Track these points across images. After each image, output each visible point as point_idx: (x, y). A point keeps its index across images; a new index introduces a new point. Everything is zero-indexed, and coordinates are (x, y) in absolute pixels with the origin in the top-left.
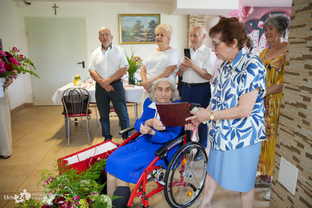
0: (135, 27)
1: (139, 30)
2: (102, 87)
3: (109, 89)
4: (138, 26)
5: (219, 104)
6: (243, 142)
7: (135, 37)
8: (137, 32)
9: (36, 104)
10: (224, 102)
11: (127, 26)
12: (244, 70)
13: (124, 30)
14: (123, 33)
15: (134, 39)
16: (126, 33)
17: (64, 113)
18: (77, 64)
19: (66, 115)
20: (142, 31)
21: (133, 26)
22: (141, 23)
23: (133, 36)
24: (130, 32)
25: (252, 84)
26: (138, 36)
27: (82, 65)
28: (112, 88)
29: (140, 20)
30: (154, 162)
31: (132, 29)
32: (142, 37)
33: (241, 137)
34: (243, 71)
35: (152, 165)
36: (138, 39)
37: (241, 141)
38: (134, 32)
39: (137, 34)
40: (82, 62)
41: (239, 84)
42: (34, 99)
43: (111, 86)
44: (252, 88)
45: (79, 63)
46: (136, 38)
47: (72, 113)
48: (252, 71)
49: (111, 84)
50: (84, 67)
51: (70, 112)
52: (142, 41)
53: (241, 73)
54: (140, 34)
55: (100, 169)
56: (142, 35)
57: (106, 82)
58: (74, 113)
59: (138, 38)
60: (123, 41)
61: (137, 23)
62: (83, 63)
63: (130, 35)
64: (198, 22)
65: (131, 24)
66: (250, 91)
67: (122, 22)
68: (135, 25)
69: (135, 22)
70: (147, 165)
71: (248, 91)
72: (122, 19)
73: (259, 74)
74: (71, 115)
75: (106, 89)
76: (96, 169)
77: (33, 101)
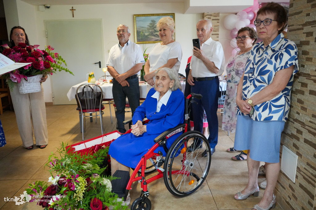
0: (150, 27)
1: (154, 30)
2: (118, 82)
3: (124, 84)
4: (153, 26)
5: (251, 79)
6: (273, 116)
7: (150, 36)
8: (151, 32)
9: (55, 103)
10: (256, 77)
11: (142, 26)
12: (282, 49)
13: (138, 30)
14: (138, 32)
15: (149, 39)
16: (141, 33)
17: (78, 109)
18: (93, 64)
19: (80, 110)
20: (157, 31)
21: (148, 26)
22: (155, 22)
23: (148, 35)
24: (144, 32)
25: (287, 63)
26: (153, 36)
27: (98, 65)
28: (128, 83)
29: (154, 20)
30: (153, 149)
31: (146, 29)
32: (157, 37)
33: (272, 111)
34: (281, 51)
35: (151, 151)
36: (152, 39)
37: (271, 115)
38: (149, 31)
39: (152, 34)
40: (98, 62)
41: (276, 62)
42: (53, 99)
43: (126, 81)
44: (287, 66)
45: (95, 63)
46: (150, 38)
47: (86, 109)
48: (289, 51)
49: (126, 79)
50: (100, 67)
51: (84, 108)
52: (157, 40)
53: (279, 52)
54: (155, 34)
55: (104, 155)
56: (157, 35)
57: (122, 77)
58: (88, 109)
59: (153, 37)
60: (138, 40)
61: (152, 23)
62: (100, 63)
63: (145, 35)
64: (213, 20)
65: (145, 24)
66: (284, 68)
67: (136, 22)
68: (150, 25)
69: (150, 22)
70: (147, 151)
71: (283, 68)
72: (137, 19)
73: (295, 55)
74: (85, 110)
75: (121, 84)
76: (100, 155)
77: (53, 100)
